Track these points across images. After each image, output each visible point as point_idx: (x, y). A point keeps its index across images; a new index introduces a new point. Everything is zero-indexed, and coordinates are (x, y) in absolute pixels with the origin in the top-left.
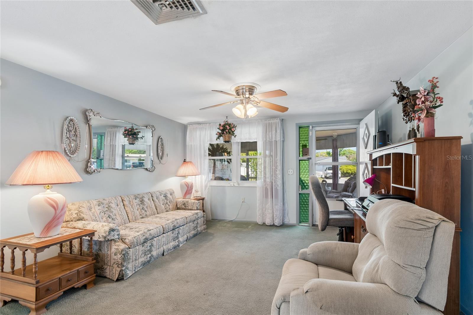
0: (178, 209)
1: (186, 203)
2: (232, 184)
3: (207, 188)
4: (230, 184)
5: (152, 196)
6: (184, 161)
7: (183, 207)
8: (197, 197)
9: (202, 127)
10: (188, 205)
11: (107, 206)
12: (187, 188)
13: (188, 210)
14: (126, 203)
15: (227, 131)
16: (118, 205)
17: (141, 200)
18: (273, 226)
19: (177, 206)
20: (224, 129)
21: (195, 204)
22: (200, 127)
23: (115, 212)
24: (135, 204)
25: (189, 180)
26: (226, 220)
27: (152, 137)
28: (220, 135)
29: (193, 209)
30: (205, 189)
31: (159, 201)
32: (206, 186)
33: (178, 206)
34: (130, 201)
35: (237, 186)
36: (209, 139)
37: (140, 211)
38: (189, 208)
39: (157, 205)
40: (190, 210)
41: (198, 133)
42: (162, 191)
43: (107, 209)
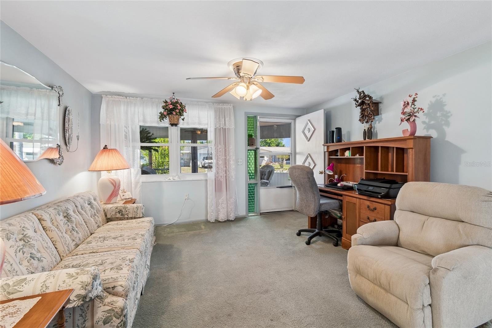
0: (109, 220)
1: (124, 210)
2: (171, 178)
3: (139, 186)
4: (168, 179)
5: (76, 206)
6: (104, 148)
7: (118, 215)
8: (126, 199)
9: (129, 100)
10: (127, 213)
11: (21, 236)
12: (113, 188)
13: (128, 219)
14: (48, 224)
15: (177, 111)
16: (35, 232)
17: (65, 214)
18: (228, 221)
19: (106, 216)
20: (174, 108)
21: (139, 209)
22: (126, 100)
23: (37, 245)
24: (62, 223)
25: (113, 175)
26: (164, 224)
27: (59, 105)
28: (162, 117)
29: (138, 216)
30: (136, 187)
31: (85, 211)
32: (137, 183)
33: (109, 216)
34: (52, 220)
35: (179, 180)
36: (141, 118)
37: (71, 234)
38: (130, 216)
39: (86, 220)
40: (132, 218)
41: (123, 108)
43: (22, 243)
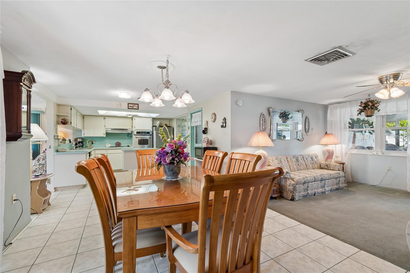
0: (322, 168)
1: (329, 165)
2: (375, 153)
3: (347, 155)
4: (373, 153)
5: (303, 158)
6: (326, 133)
7: (326, 167)
8: (338, 161)
9: (342, 105)
11: (280, 160)
12: (328, 154)
13: (330, 170)
14: (289, 160)
15: (369, 107)
16: (284, 161)
17: (297, 159)
19: (320, 166)
20: (366, 105)
21: (336, 166)
22: (340, 105)
23: (284, 164)
24: (294, 161)
25: (330, 148)
26: (368, 184)
27: (302, 118)
28: (361, 112)
29: (335, 170)
30: (345, 156)
31: (307, 161)
32: (346, 154)
33: (322, 167)
34: (291, 159)
35: (381, 155)
36: (349, 114)
37: (297, 166)
38: (331, 169)
39: (307, 164)
40: (332, 170)
41: (338, 110)
42: (309, 155)
43: (280, 162)
